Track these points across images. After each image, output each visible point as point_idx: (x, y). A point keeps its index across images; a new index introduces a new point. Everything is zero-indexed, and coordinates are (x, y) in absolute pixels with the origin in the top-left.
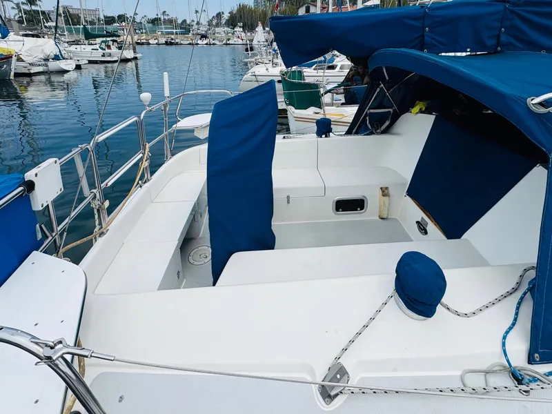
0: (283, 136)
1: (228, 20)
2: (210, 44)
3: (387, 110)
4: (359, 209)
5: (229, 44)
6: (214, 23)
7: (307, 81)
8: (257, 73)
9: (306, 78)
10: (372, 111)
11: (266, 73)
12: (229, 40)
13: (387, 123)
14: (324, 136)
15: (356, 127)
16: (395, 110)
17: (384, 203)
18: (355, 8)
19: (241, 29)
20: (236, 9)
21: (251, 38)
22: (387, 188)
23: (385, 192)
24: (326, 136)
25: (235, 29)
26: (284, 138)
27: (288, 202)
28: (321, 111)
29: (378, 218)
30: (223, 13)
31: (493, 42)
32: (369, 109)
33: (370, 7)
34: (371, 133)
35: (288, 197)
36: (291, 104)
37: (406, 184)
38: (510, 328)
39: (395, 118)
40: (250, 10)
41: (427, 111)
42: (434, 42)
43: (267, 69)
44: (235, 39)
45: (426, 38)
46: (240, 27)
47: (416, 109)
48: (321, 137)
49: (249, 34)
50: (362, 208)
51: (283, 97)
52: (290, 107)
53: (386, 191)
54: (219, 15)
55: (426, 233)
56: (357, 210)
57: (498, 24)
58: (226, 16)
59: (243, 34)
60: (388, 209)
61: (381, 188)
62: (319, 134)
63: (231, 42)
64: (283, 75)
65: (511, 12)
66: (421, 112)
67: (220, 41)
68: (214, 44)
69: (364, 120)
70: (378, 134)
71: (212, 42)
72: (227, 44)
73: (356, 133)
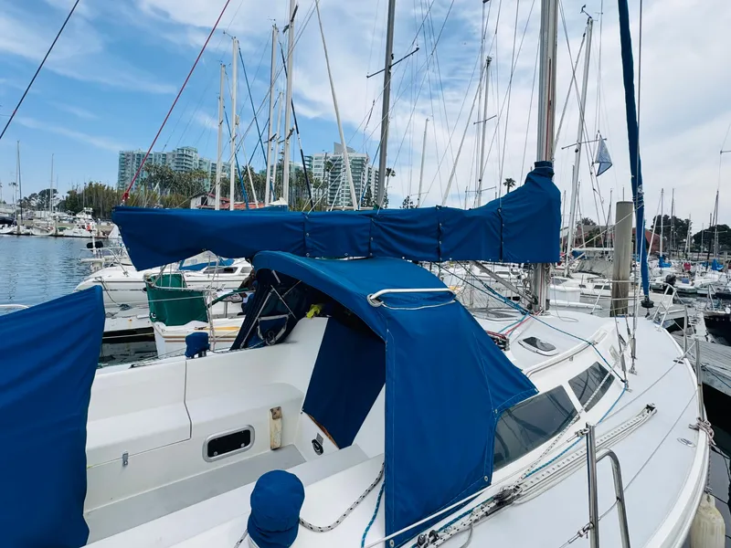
0: (130, 365)
1: (62, 202)
2: (19, 234)
3: (282, 316)
4: (243, 445)
5: (62, 236)
6: (34, 203)
7: (189, 288)
8: (105, 279)
9: (188, 284)
10: (263, 318)
11: (124, 278)
12: (61, 230)
13: (283, 331)
14: (196, 356)
15: (245, 340)
16: (291, 316)
17: (276, 428)
18: (262, 207)
19: (90, 217)
20: (83, 189)
21: (108, 230)
22: (279, 409)
23: (276, 413)
24: (200, 356)
25: (78, 216)
26: (132, 366)
27: (125, 463)
28: (208, 325)
29: (270, 450)
30: (55, 191)
31: (365, 248)
32: (260, 317)
33: (277, 208)
34: (264, 345)
35: (125, 457)
36: (159, 319)
37: (302, 399)
38: (371, 523)
39: (291, 325)
40: (109, 193)
41: (322, 314)
42: (315, 246)
43: (125, 273)
44: (77, 230)
45: (307, 242)
46: (88, 213)
47: (310, 314)
48: (193, 357)
49: (104, 224)
50: (247, 442)
51: (148, 311)
52: (157, 323)
53: (278, 412)
54: (46, 194)
55: (322, 452)
56: (240, 447)
57: (368, 234)
58: (62, 195)
59: (93, 224)
60: (281, 435)
61: (272, 410)
62: (190, 354)
63: (65, 233)
64: (149, 280)
65: (376, 225)
66: (316, 315)
67: (42, 230)
68: (28, 234)
69: (255, 329)
70: (271, 344)
71: (23, 230)
72: (56, 236)
73: (245, 347)
